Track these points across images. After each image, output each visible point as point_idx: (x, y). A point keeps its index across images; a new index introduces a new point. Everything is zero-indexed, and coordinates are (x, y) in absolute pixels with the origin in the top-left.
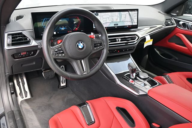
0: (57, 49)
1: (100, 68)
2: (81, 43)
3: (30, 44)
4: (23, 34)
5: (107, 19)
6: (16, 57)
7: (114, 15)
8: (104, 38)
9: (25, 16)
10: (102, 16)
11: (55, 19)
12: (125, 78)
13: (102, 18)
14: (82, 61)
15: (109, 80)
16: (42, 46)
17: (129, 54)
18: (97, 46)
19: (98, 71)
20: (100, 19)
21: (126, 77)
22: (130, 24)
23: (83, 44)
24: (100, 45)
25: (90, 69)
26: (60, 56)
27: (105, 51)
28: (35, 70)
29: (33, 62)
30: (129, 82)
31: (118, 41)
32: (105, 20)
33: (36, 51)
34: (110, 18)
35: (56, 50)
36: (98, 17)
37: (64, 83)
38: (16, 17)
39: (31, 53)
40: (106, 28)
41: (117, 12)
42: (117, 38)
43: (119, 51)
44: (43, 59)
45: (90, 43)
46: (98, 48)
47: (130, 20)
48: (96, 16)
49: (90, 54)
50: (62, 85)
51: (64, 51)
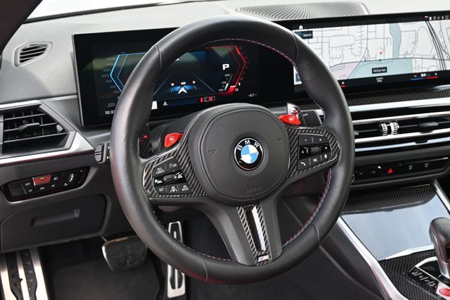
0: (162, 166)
1: (322, 238)
2: (252, 143)
3: (67, 145)
4: (43, 112)
5: (347, 51)
6: (14, 193)
7: (371, 35)
8: (336, 123)
9: (50, 45)
10: (325, 40)
11: (157, 60)
12: (417, 278)
13: (325, 46)
14: (254, 211)
15: (358, 284)
16: (108, 154)
17: (430, 181)
18: (311, 155)
19: (314, 249)
20: (317, 53)
21: (424, 275)
22: (434, 66)
23: (258, 149)
24: (323, 151)
25: (283, 242)
26: (173, 194)
27: (340, 173)
28: (77, 238)
29: (71, 211)
30: (434, 292)
31: (389, 132)
32: (338, 53)
33: (87, 169)
34: (357, 46)
35: (160, 171)
36: (309, 44)
37: (179, 286)
38: (20, 51)
39: (68, 177)
40: (341, 84)
41: (382, 25)
42: (383, 122)
43: (390, 171)
44: (108, 198)
45: (282, 145)
46: (315, 160)
47: (434, 51)
48: (305, 42)
49: (285, 186)
50: (172, 293)
51: (189, 176)
